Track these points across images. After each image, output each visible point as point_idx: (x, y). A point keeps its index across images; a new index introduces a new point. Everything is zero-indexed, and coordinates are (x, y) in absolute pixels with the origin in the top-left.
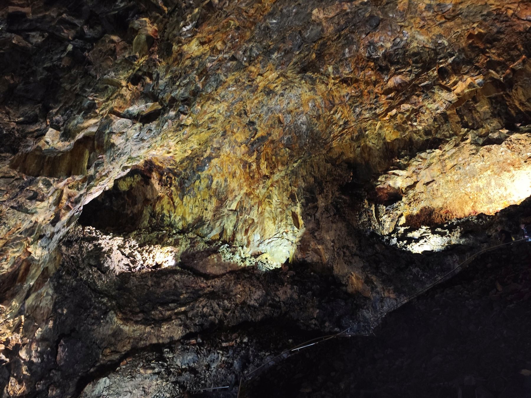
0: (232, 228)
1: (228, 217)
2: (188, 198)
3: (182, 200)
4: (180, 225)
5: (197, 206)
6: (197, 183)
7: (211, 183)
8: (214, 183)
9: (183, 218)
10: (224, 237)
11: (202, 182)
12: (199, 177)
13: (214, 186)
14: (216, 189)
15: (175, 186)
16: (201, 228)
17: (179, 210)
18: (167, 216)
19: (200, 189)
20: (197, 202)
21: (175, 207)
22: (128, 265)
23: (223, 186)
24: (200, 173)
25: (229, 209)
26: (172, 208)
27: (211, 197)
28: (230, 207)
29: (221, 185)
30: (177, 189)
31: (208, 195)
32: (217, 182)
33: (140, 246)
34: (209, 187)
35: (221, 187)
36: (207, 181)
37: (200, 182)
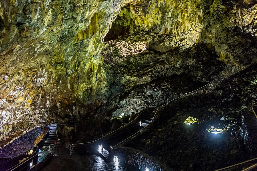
0: (170, 27)
1: (168, 21)
2: (148, 15)
3: (145, 17)
4: (147, 29)
5: (153, 18)
6: (151, 6)
7: (158, 5)
8: (159, 4)
9: (148, 26)
10: (167, 32)
11: (153, 5)
12: (151, 3)
13: (159, 6)
14: (160, 7)
15: (141, 11)
16: (156, 30)
17: (145, 22)
18: (140, 26)
19: (153, 9)
20: (153, 16)
21: (143, 21)
22: (129, 52)
23: (163, 5)
24: (151, 1)
25: (168, 17)
26: (142, 22)
27: (158, 11)
28: (168, 16)
29: (163, 4)
30: (142, 12)
31: (157, 11)
32: (160, 3)
33: (132, 43)
34: (157, 7)
35: (162, 5)
36: (155, 4)
37: (152, 5)
